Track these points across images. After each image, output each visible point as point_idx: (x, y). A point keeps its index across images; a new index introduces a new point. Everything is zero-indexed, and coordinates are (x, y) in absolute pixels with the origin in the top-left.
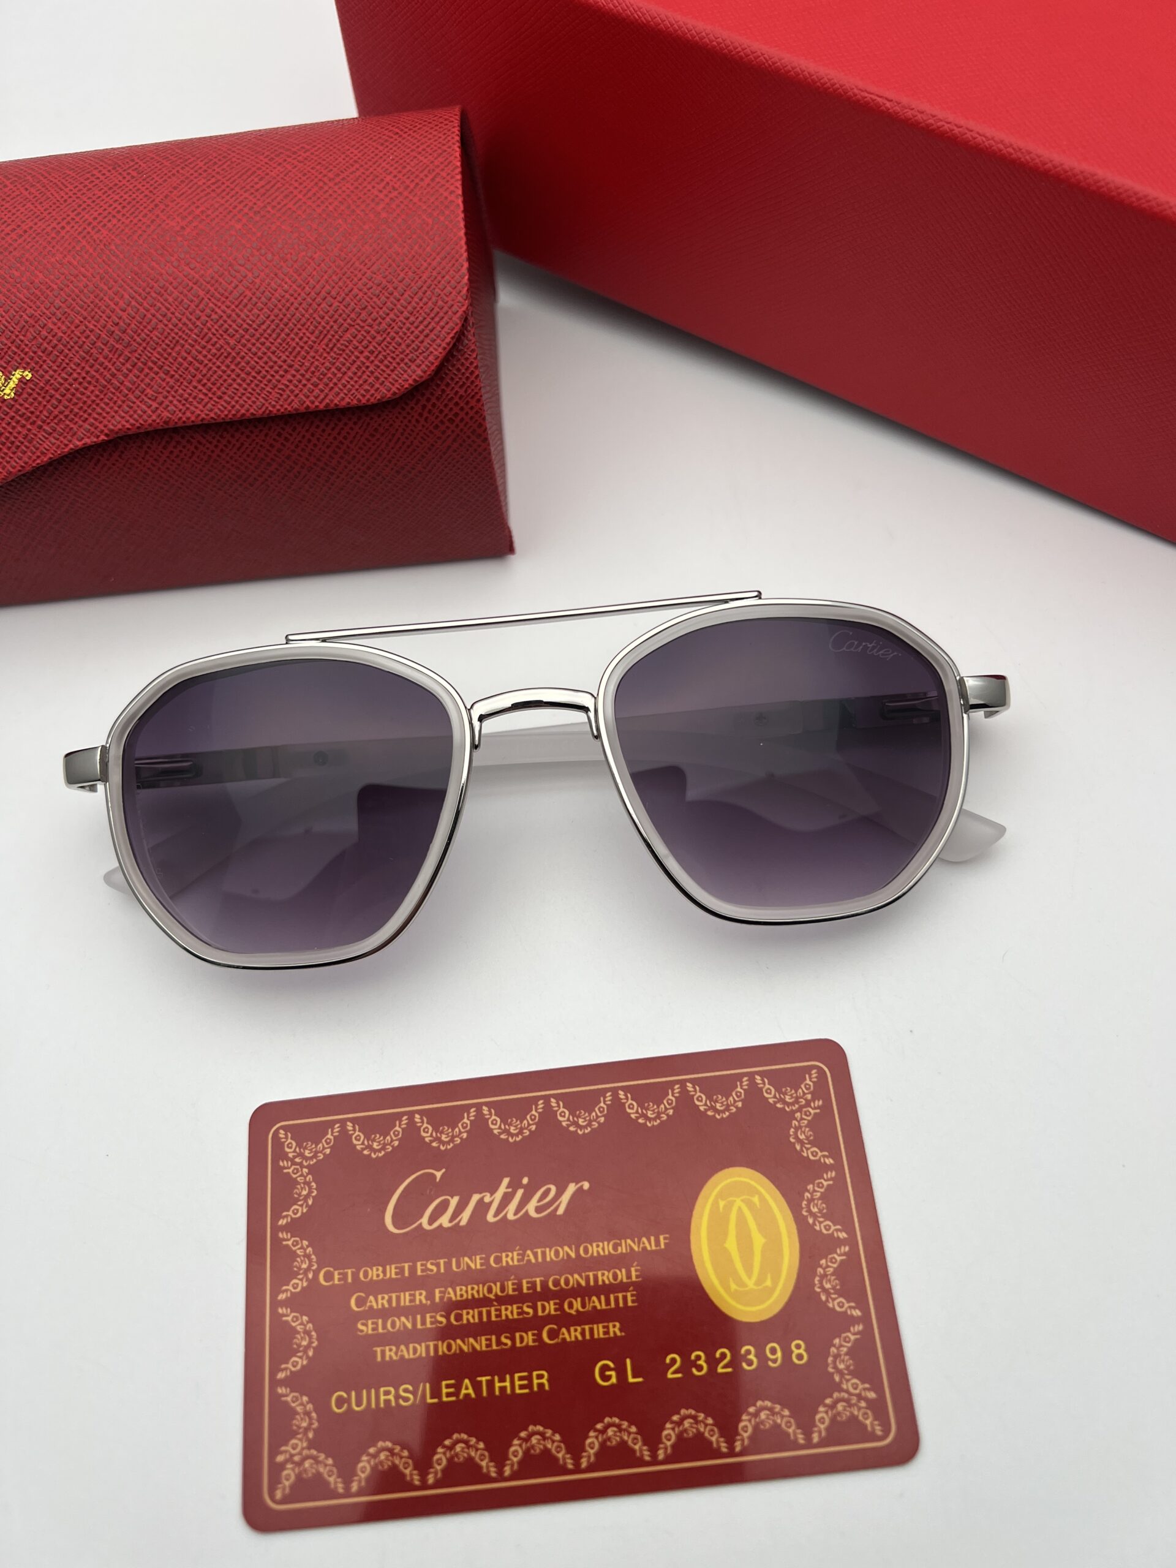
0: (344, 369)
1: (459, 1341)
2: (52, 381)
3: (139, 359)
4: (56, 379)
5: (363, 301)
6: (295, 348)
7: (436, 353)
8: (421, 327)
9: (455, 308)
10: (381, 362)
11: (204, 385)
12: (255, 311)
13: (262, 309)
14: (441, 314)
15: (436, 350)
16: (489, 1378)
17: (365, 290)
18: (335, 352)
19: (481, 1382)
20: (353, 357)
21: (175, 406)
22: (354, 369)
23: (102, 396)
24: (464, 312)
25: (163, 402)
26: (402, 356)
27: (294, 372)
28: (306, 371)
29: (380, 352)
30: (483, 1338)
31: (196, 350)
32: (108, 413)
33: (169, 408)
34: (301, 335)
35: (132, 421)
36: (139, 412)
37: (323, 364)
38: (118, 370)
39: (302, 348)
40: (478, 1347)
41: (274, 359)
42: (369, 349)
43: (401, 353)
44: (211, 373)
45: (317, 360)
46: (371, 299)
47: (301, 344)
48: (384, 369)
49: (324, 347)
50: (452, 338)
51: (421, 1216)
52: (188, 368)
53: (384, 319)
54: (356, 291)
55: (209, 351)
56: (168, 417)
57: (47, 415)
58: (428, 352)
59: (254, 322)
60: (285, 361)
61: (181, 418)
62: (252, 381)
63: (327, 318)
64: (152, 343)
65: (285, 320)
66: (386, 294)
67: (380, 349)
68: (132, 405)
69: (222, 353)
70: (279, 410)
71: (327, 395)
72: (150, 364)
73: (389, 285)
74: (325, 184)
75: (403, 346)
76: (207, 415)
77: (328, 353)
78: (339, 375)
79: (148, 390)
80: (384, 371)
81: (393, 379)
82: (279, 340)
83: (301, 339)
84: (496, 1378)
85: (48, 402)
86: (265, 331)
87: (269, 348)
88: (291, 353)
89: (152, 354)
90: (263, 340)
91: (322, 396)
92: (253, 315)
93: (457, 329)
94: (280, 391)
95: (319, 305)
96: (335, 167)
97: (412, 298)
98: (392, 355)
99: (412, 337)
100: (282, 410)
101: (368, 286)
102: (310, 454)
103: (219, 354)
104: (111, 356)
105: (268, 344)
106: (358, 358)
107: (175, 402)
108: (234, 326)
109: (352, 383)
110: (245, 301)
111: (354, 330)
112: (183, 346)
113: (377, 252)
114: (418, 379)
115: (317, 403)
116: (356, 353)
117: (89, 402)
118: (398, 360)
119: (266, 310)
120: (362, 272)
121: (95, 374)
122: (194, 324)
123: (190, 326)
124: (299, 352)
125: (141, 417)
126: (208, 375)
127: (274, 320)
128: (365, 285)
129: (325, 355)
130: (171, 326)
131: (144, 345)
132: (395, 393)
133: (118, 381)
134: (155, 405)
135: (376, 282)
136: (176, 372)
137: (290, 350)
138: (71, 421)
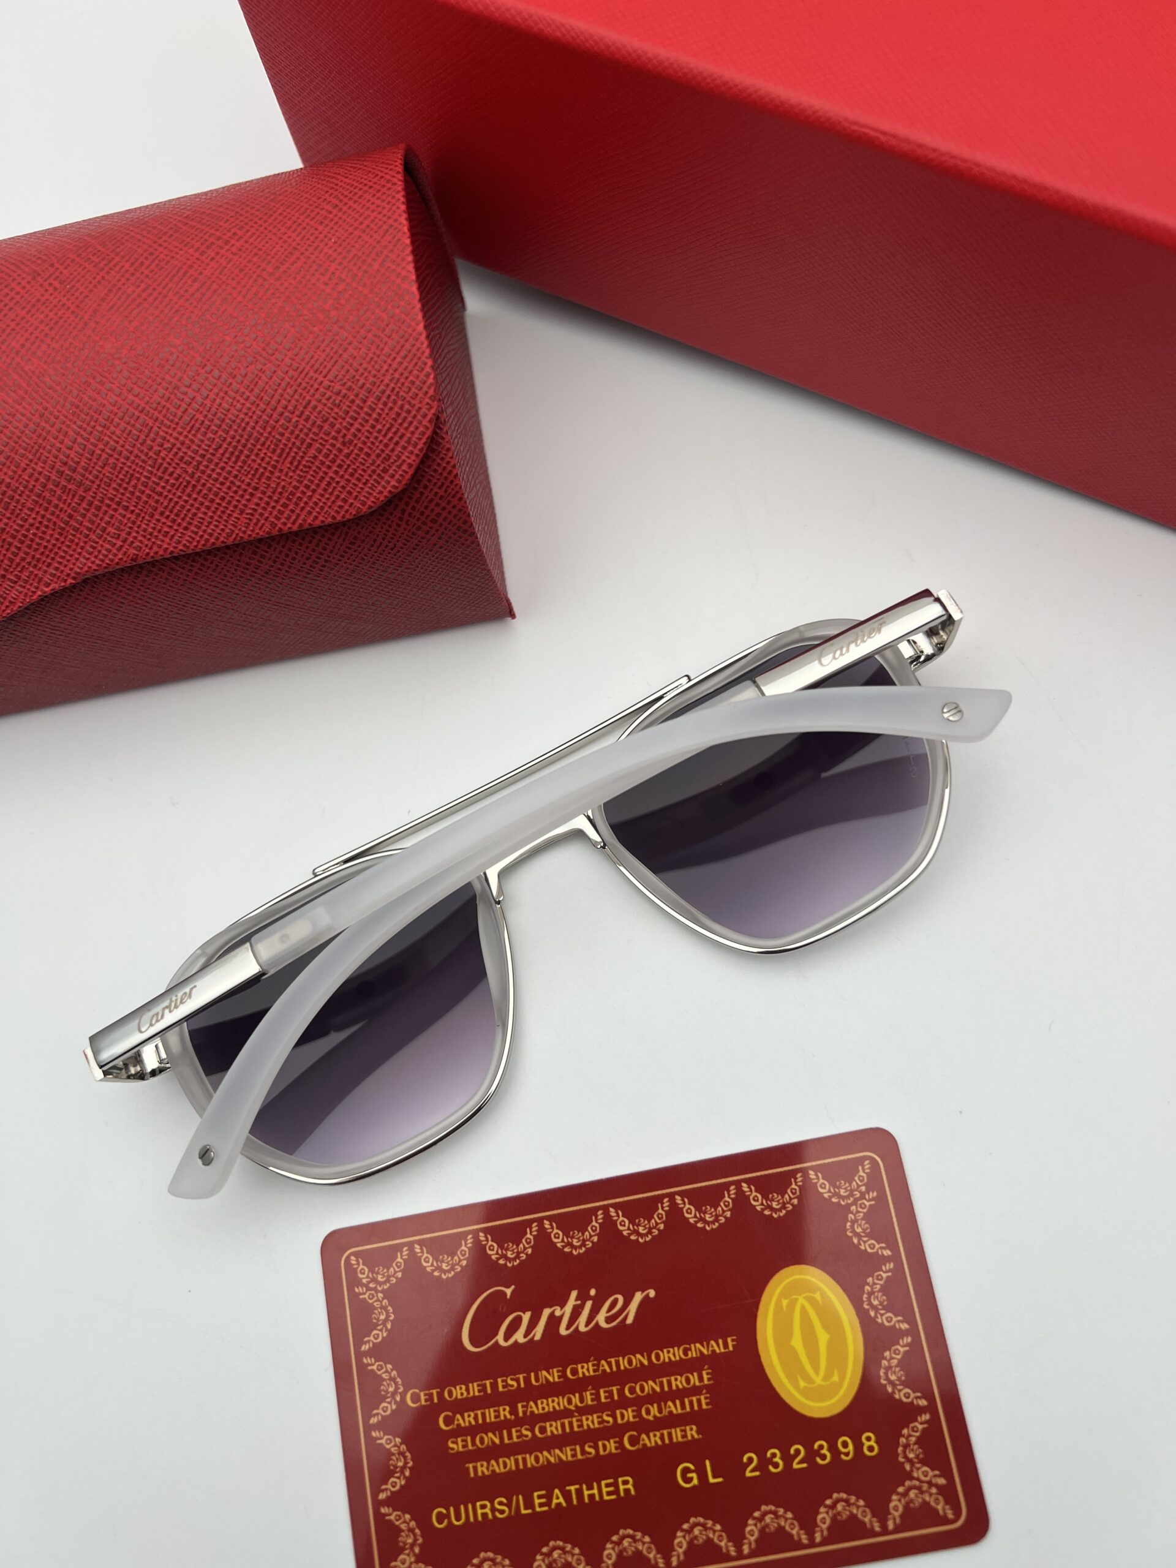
0: (313, 487)
1: (545, 1453)
2: (8, 529)
3: (94, 498)
4: (11, 526)
5: (323, 413)
6: (257, 470)
7: (409, 461)
8: (390, 435)
9: (424, 410)
10: (352, 475)
11: (167, 517)
12: (210, 435)
13: (217, 432)
14: (410, 419)
15: (408, 457)
16: (577, 1486)
17: (324, 401)
18: (301, 470)
19: (570, 1491)
20: (321, 474)
21: (141, 542)
22: (323, 485)
23: (62, 539)
24: (434, 414)
25: (126, 539)
26: (373, 468)
27: (260, 495)
28: (273, 493)
29: (349, 466)
30: (568, 1449)
31: (154, 482)
32: (71, 556)
33: (134, 545)
34: (262, 455)
35: (98, 562)
36: (104, 552)
37: (290, 483)
38: (75, 511)
39: (265, 468)
40: (564, 1458)
41: (238, 483)
42: (337, 464)
43: (372, 464)
44: (172, 504)
45: (283, 480)
46: (332, 409)
47: (264, 465)
48: (356, 483)
49: (288, 465)
50: (425, 443)
51: (496, 1334)
52: (147, 502)
53: (348, 430)
54: (314, 403)
55: (167, 481)
56: (134, 554)
57: (9, 564)
58: (400, 461)
59: (209, 446)
60: (249, 484)
61: (148, 554)
62: (217, 509)
63: (287, 435)
64: (105, 479)
65: (243, 441)
66: (348, 403)
67: (348, 462)
68: (95, 545)
69: (181, 483)
70: (250, 536)
71: (298, 515)
72: (107, 502)
73: (349, 393)
75: (373, 457)
76: (176, 548)
77: (294, 471)
78: (309, 493)
79: (109, 529)
80: (356, 485)
81: (368, 492)
82: (240, 464)
83: (263, 459)
84: (584, 1487)
85: (7, 550)
86: (223, 455)
87: (230, 473)
88: (254, 475)
89: (107, 491)
90: (222, 464)
91: (294, 517)
92: (208, 440)
93: (429, 433)
94: (249, 516)
95: (277, 422)
97: (376, 404)
98: (362, 467)
99: (381, 447)
100: (254, 535)
101: (327, 396)
103: (177, 484)
104: (65, 498)
105: (228, 468)
106: (326, 473)
107: (140, 538)
108: (190, 453)
109: (324, 500)
110: (197, 425)
111: (318, 445)
112: (138, 479)
113: (332, 358)
114: (393, 490)
115: (289, 525)
116: (324, 469)
117: (50, 547)
118: (369, 472)
119: (220, 433)
120: (318, 381)
121: (51, 517)
122: (147, 454)
123: (143, 457)
124: (263, 474)
125: (106, 556)
126: (170, 507)
127: (231, 443)
128: (323, 396)
129: (291, 474)
130: (122, 460)
131: (98, 482)
132: (370, 507)
133: (77, 522)
134: (119, 543)
135: (335, 391)
136: (135, 506)
137: (253, 472)
138: (35, 566)
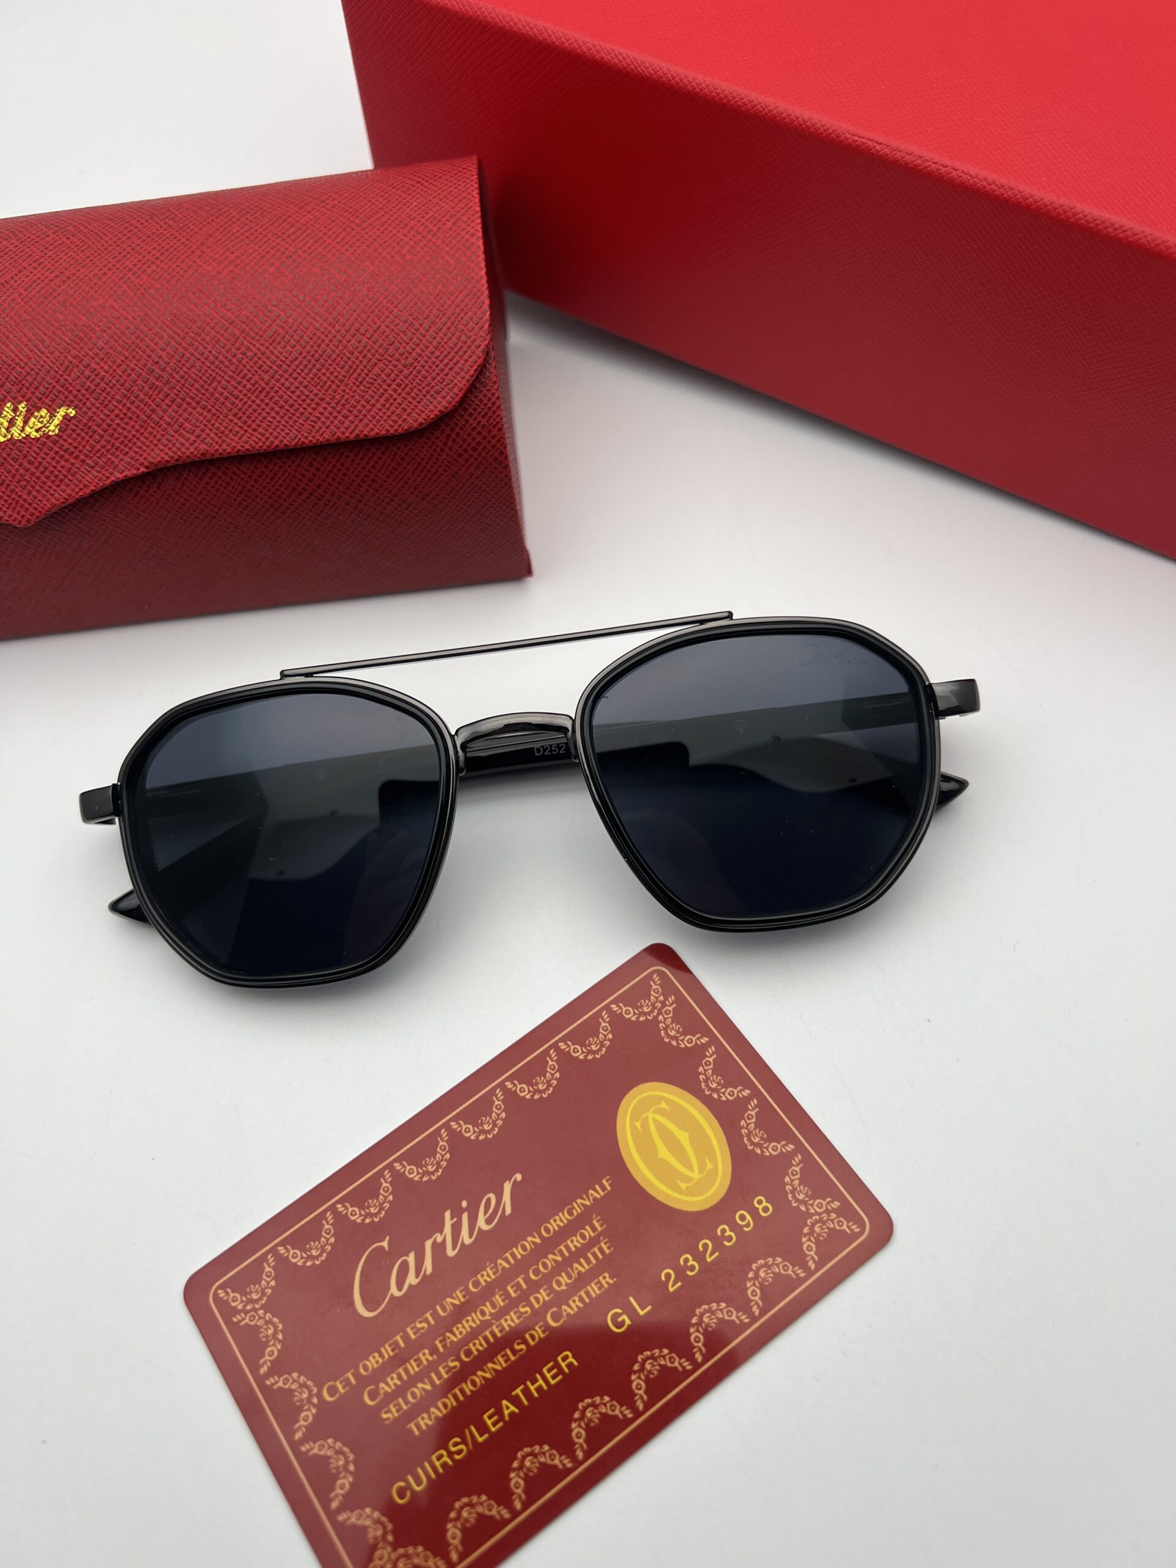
0: (373, 402)
1: (479, 1373)
2: (95, 418)
3: (177, 395)
4: (98, 415)
5: (391, 337)
6: (326, 382)
7: (460, 385)
8: (446, 361)
9: (478, 343)
10: (409, 394)
11: (240, 419)
12: (288, 348)
13: (295, 346)
14: (465, 348)
15: (460, 382)
16: (522, 1387)
17: (392, 327)
18: (364, 386)
19: (517, 1396)
20: (381, 390)
21: (213, 438)
22: (382, 401)
23: (142, 431)
24: (487, 346)
25: (200, 435)
26: (428, 388)
27: (325, 405)
28: (337, 404)
29: (407, 385)
30: (499, 1357)
31: (232, 386)
32: (148, 446)
33: (206, 441)
34: (332, 370)
35: (171, 454)
36: (178, 445)
37: (353, 397)
38: (158, 406)
39: (333, 382)
40: (498, 1367)
41: (307, 393)
42: (396, 382)
43: (428, 385)
44: (246, 406)
45: (348, 393)
46: (398, 335)
47: (332, 378)
48: (412, 401)
49: (354, 381)
50: (475, 371)
52: (224, 403)
53: (410, 354)
54: (383, 328)
55: (244, 387)
56: (205, 449)
57: (90, 449)
58: (452, 384)
59: (287, 358)
60: (316, 395)
62: (285, 414)
63: (356, 354)
64: (190, 380)
65: (317, 356)
66: (412, 330)
67: (407, 382)
68: (171, 438)
69: (257, 388)
70: (311, 441)
71: (357, 426)
72: (188, 399)
73: (415, 322)
74: (353, 229)
75: (429, 379)
76: (243, 447)
77: (358, 387)
78: (369, 407)
79: (186, 424)
80: (411, 403)
81: (420, 410)
82: (311, 375)
83: (332, 373)
84: (529, 1383)
85: (91, 437)
86: (297, 366)
87: (301, 383)
88: (322, 387)
89: (190, 390)
90: (295, 375)
91: (352, 427)
92: (286, 352)
93: (480, 362)
94: (312, 423)
95: (349, 342)
96: (361, 214)
97: (437, 334)
98: (419, 387)
99: (437, 370)
100: (314, 441)
101: (395, 323)
102: (339, 483)
103: (254, 389)
104: (151, 393)
105: (300, 379)
106: (386, 390)
107: (212, 435)
108: (268, 362)
109: (381, 414)
110: (279, 339)
111: (382, 365)
112: (219, 382)
113: (403, 292)
114: (443, 410)
115: (347, 434)
116: (385, 386)
117: (130, 437)
118: (424, 392)
119: (298, 347)
120: (390, 310)
121: (135, 410)
122: (230, 361)
123: (227, 363)
124: (330, 387)
125: (179, 449)
126: (244, 409)
127: (306, 356)
128: (392, 323)
129: (355, 388)
130: (208, 364)
131: (183, 382)
132: (421, 424)
133: (158, 417)
134: (193, 438)
135: (402, 319)
136: (213, 406)
137: (321, 384)
138: (113, 454)
